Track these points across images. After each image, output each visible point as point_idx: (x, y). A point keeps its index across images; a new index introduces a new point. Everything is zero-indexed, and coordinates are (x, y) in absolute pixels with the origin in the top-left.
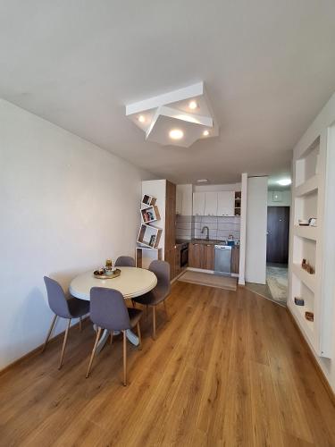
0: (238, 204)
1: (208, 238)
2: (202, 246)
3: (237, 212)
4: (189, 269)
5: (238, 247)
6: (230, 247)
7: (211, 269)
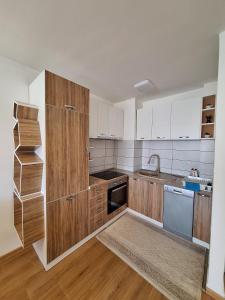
0: (208, 118)
1: (158, 170)
2: (145, 184)
3: (207, 132)
4: (129, 210)
5: (209, 196)
6: (191, 193)
7: (159, 220)
